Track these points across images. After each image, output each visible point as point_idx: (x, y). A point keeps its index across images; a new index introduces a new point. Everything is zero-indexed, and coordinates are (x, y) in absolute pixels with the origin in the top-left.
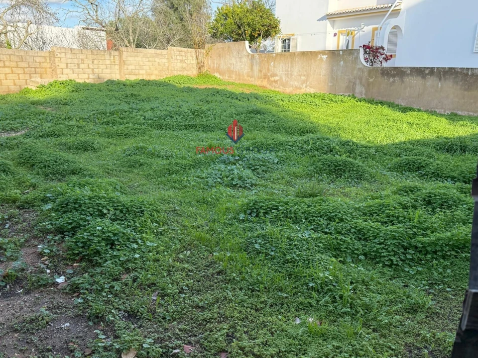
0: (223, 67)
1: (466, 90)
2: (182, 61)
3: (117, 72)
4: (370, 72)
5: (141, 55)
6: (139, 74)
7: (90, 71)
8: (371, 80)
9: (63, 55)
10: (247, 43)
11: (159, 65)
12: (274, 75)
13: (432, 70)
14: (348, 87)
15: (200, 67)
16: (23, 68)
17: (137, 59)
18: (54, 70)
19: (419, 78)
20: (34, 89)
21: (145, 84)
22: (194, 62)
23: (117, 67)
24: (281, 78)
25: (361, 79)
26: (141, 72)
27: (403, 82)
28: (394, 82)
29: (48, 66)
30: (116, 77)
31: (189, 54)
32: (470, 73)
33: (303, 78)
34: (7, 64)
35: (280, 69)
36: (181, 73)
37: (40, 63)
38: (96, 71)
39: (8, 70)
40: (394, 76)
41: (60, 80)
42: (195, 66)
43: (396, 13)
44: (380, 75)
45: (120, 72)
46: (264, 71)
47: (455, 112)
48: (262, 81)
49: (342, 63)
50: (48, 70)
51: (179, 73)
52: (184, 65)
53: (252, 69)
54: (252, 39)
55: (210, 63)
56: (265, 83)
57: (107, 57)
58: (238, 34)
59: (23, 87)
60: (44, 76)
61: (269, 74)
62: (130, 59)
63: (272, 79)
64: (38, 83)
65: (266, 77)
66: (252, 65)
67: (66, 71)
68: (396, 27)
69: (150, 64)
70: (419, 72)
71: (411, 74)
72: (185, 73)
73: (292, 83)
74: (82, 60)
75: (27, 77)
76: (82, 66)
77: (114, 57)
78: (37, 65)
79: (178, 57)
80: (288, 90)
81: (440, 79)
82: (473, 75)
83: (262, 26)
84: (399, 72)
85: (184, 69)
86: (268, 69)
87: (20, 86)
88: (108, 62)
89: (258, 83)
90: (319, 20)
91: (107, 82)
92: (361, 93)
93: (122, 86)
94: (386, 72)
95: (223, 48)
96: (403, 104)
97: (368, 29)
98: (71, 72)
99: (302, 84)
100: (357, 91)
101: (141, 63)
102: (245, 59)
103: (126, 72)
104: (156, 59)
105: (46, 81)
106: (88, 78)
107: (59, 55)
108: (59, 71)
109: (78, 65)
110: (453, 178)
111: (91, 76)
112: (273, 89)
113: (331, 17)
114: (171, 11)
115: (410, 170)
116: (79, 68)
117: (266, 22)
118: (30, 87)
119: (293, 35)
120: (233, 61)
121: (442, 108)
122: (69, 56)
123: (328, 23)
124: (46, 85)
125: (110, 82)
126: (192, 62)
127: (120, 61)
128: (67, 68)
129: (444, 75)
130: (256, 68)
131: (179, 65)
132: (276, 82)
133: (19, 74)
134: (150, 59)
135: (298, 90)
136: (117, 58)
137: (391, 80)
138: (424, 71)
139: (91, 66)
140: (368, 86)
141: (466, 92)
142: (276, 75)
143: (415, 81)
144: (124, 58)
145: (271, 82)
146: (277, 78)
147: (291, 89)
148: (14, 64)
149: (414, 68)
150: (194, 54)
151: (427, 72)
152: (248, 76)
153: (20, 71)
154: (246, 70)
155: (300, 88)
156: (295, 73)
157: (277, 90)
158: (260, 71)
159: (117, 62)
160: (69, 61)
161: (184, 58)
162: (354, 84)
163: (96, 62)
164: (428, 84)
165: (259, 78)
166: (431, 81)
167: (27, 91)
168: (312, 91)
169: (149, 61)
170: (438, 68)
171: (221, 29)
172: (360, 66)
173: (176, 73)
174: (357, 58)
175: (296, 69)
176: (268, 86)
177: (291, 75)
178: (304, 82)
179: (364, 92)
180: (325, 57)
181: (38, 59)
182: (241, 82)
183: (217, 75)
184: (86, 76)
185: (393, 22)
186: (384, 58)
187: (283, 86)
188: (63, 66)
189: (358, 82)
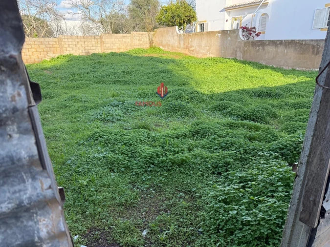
0: (164, 42)
1: (301, 54)
2: (139, 40)
3: (99, 48)
4: (245, 43)
5: (114, 37)
6: (113, 49)
7: (82, 48)
8: (246, 49)
9: (66, 40)
10: (177, 27)
11: (125, 43)
12: (191, 47)
13: (281, 42)
14: (232, 53)
15: (151, 43)
16: (43, 48)
17: (111, 40)
18: (61, 49)
19: (274, 47)
20: (48, 60)
21: (113, 54)
22: (147, 40)
23: (99, 45)
24: (196, 48)
25: (240, 48)
26: (114, 47)
27: (264, 49)
28: (259, 49)
29: (58, 46)
30: (99, 51)
31: (144, 35)
32: (304, 43)
33: (207, 48)
34: (33, 46)
35: (195, 42)
36: (139, 47)
37: (52, 45)
38: (87, 48)
39: (33, 50)
40: (259, 46)
41: (64, 54)
42: (148, 42)
43: (265, 5)
44: (251, 45)
45: (101, 48)
46: (186, 44)
47: (294, 68)
48: (185, 51)
49: (229, 38)
50: (58, 49)
51: (138, 47)
52: (141, 42)
53: (179, 43)
54: (180, 25)
55: (157, 40)
56: (187, 52)
57: (93, 40)
58: (172, 22)
59: (43, 59)
60: (55, 52)
61: (189, 46)
62: (107, 40)
63: (191, 49)
64: (50, 56)
65: (187, 48)
66: (180, 41)
67: (68, 49)
68: (265, 14)
69: (120, 42)
70: (274, 43)
71: (269, 44)
72: (142, 47)
73: (201, 51)
74: (78, 42)
75: (45, 53)
76: (78, 46)
77: (97, 40)
78: (51, 46)
79: (137, 38)
80: (199, 56)
81: (286, 47)
82: (306, 44)
83: (185, 17)
84: (262, 43)
85: (141, 44)
86: (189, 43)
87: (41, 59)
88: (94, 43)
89: (183, 51)
90: (220, 12)
91: (92, 55)
92: (240, 57)
93: (100, 57)
94: (255, 44)
95: (164, 31)
96: (264, 63)
97: (249, 16)
98: (72, 49)
99: (207, 52)
100: (238, 56)
101: (114, 42)
102: (176, 37)
103: (105, 48)
104: (123, 40)
105: (55, 56)
106: (82, 53)
107: (64, 40)
108: (64, 49)
109: (76, 45)
110: (238, 116)
111: (83, 51)
112: (191, 55)
113: (227, 9)
114: (139, 9)
115: (219, 110)
116: (76, 47)
117: (188, 14)
118: (46, 59)
119: (206, 21)
120: (170, 39)
121: (287, 66)
122: (70, 40)
123: (225, 13)
124: (55, 57)
125: (94, 55)
126: (146, 40)
127: (101, 42)
128: (69, 47)
129: (288, 45)
130: (182, 42)
131: (138, 42)
132: (193, 51)
133: (40, 52)
134: (120, 40)
135: (205, 56)
136: (99, 40)
137: (257, 48)
138: (276, 42)
139: (83, 45)
140: (244, 52)
141: (301, 56)
142: (193, 47)
143: (271, 49)
144: (103, 40)
145: (190, 51)
146: (193, 48)
147: (201, 55)
148: (37, 46)
149: (271, 41)
150: (147, 35)
151: (278, 43)
152: (178, 47)
153: (41, 50)
154: (176, 44)
155: (206, 55)
156: (203, 45)
157: (193, 55)
158: (184, 44)
159: (99, 43)
160: (70, 43)
161: (141, 38)
162: (236, 51)
163: (86, 43)
164: (279, 50)
165: (184, 48)
166: (281, 49)
167: (45, 61)
168: (212, 56)
169: (119, 41)
170: (285, 40)
171: (163, 19)
172: (240, 40)
173: (136, 47)
174: (238, 35)
175: (204, 43)
176: (189, 53)
177: (201, 46)
178: (208, 50)
179: (242, 56)
180: (220, 35)
181: (51, 43)
182: (174, 51)
183: (161, 47)
184: (81, 51)
185: (263, 11)
186: (256, 35)
187: (197, 53)
188: (67, 46)
189: (238, 50)
